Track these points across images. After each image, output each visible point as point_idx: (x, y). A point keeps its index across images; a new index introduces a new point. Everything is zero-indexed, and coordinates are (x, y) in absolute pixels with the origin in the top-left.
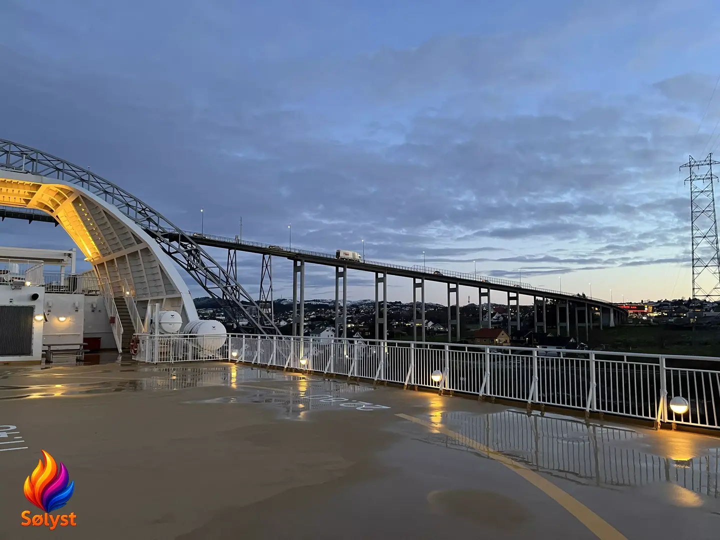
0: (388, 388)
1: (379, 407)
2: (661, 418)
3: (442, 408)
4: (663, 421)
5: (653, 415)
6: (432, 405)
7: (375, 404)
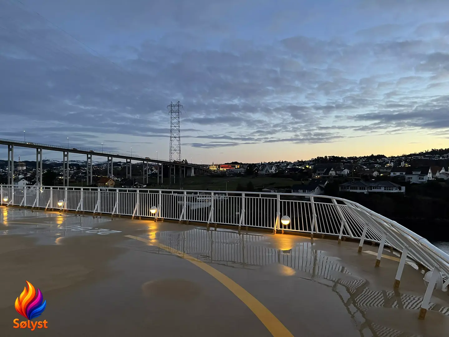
0: (122, 219)
1: (114, 231)
2: (277, 228)
3: (156, 230)
4: (277, 229)
5: (273, 226)
6: (150, 228)
7: (111, 230)
